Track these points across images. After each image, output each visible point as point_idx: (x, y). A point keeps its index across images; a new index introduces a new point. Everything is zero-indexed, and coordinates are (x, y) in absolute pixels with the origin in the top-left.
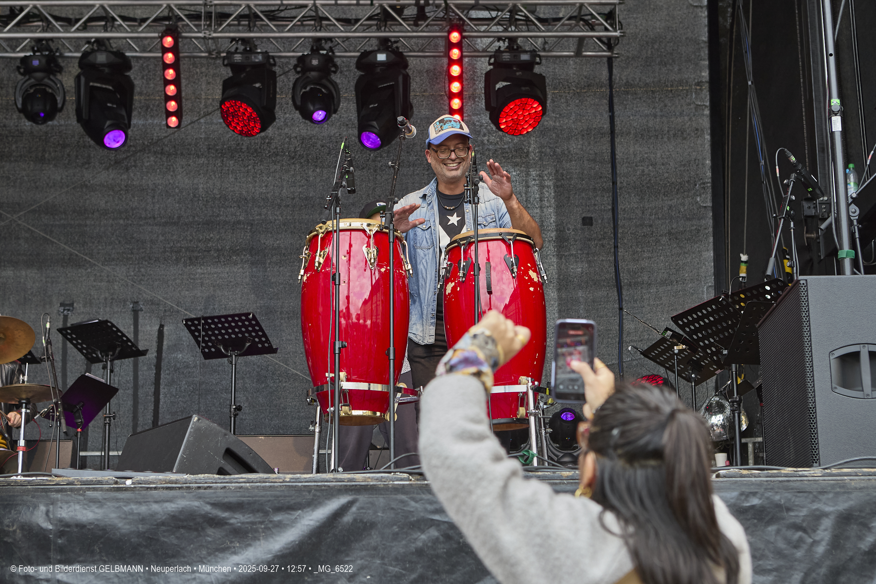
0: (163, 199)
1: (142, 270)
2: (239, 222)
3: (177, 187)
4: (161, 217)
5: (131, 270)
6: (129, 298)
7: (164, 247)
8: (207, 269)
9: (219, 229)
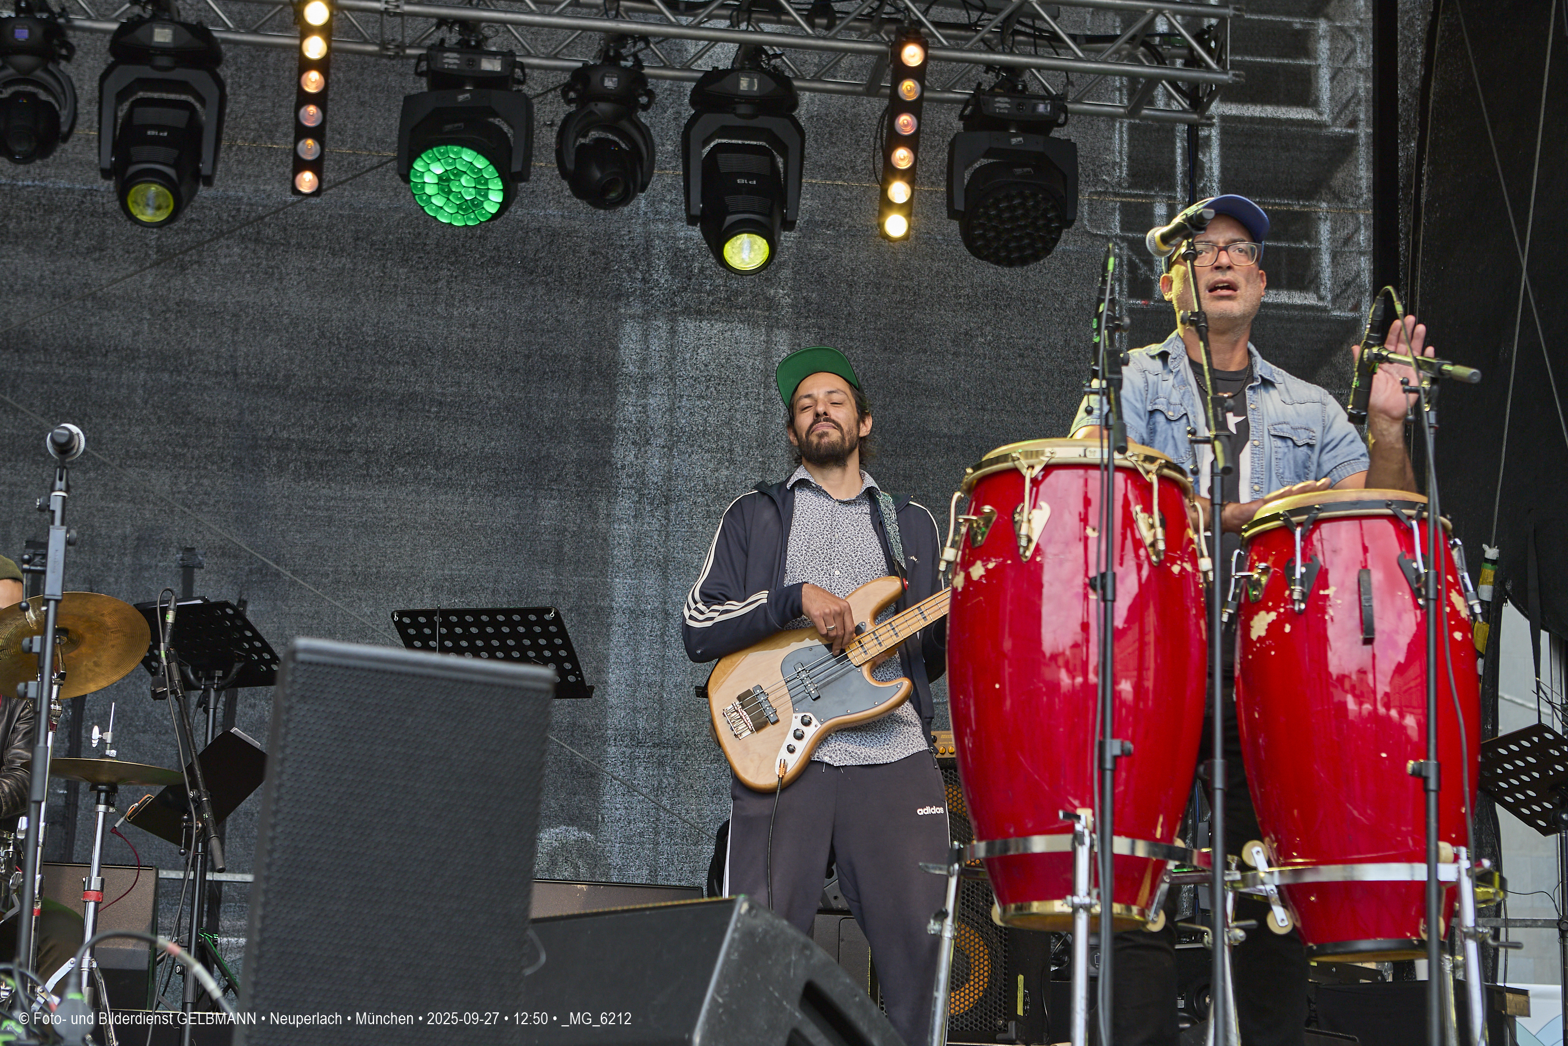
0: (255, 336)
1: (206, 482)
2: (413, 396)
3: (286, 313)
4: (249, 374)
5: (182, 480)
6: (174, 537)
7: (254, 437)
8: (343, 489)
9: (371, 409)
